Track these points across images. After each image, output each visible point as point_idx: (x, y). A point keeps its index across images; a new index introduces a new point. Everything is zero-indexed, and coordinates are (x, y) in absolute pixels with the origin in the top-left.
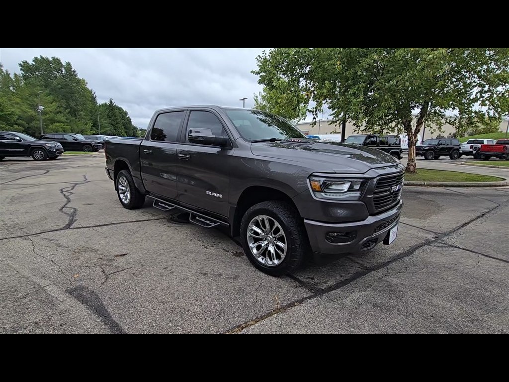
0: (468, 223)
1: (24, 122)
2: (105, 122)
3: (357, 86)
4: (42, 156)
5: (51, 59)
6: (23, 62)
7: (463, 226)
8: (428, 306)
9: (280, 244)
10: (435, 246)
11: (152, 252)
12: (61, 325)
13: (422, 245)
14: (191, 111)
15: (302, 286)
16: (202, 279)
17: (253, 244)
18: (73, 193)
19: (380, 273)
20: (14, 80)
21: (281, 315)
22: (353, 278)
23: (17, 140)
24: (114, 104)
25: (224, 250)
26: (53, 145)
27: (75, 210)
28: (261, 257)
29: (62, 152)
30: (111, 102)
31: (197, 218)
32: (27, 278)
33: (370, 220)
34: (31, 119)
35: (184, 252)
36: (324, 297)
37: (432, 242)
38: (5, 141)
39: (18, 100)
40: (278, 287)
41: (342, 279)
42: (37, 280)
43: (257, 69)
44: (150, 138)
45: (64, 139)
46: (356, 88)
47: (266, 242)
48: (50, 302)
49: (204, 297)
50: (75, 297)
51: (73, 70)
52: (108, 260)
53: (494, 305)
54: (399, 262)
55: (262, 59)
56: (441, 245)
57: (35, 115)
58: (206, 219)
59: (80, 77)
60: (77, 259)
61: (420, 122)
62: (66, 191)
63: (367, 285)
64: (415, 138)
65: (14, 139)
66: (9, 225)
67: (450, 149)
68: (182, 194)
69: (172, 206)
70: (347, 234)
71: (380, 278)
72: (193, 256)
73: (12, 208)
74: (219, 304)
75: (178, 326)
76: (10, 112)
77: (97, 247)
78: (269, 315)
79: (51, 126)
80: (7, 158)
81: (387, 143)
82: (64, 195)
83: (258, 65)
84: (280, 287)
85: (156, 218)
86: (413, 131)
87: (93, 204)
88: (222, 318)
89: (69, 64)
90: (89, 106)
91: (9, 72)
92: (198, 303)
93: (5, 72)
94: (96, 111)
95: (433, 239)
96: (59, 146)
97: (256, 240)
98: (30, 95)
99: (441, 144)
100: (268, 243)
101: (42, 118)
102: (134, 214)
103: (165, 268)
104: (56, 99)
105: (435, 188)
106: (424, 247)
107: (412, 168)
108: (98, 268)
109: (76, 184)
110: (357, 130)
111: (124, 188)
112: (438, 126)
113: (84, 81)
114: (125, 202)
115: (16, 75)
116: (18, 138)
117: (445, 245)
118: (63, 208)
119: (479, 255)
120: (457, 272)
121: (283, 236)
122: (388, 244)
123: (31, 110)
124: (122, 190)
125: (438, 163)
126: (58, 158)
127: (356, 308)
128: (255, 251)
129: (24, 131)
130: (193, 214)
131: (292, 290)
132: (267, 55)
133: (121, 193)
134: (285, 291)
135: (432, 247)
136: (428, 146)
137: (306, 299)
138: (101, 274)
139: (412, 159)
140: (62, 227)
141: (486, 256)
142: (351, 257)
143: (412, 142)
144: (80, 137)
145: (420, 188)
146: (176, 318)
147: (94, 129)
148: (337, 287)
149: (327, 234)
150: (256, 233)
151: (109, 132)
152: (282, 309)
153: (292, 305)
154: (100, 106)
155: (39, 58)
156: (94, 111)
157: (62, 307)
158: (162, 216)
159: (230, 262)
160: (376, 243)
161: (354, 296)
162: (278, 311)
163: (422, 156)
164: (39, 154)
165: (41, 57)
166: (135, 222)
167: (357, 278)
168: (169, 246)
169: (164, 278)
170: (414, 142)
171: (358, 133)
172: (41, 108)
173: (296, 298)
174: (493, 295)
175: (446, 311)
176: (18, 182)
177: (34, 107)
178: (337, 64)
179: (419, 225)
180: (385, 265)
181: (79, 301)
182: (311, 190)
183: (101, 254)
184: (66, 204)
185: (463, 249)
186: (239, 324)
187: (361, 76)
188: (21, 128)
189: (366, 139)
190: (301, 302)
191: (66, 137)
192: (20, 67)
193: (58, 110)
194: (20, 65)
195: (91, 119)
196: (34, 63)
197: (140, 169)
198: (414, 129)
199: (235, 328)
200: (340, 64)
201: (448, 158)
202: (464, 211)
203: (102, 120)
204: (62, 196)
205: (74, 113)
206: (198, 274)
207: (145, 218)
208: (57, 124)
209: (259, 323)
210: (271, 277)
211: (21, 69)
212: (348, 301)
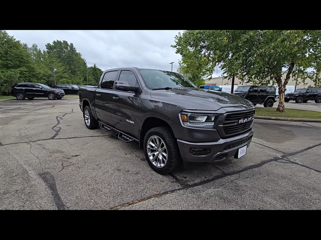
0: (312, 147)
1: (46, 78)
2: (91, 77)
3: (238, 54)
4: (53, 97)
5: (62, 42)
6: (48, 44)
7: (307, 149)
8: (259, 202)
9: (164, 154)
10: (280, 162)
11: (93, 155)
12: (29, 193)
13: (271, 160)
14: (121, 71)
15: (177, 182)
16: (117, 173)
17: (151, 153)
18: (62, 119)
19: (233, 177)
20: (43, 54)
21: (156, 199)
22: (213, 179)
23: (40, 88)
24: (97, 67)
25: (136, 156)
26: (59, 91)
27: (60, 128)
28: (155, 162)
29: (64, 95)
30: (95, 66)
31: (123, 136)
32: (21, 166)
33: (221, 141)
34: (50, 76)
35: (112, 156)
36: (189, 190)
37: (279, 159)
38: (34, 89)
39: (43, 65)
40: (161, 181)
41: (206, 179)
42: (26, 167)
43: (175, 44)
44: (100, 87)
45: (67, 88)
46: (237, 55)
47: (158, 153)
48: (28, 180)
49: (114, 184)
50: (42, 178)
51: (74, 47)
52: (67, 158)
53: (310, 205)
54: (249, 171)
55: (178, 37)
56: (285, 161)
57: (52, 74)
58: (127, 137)
59: (77, 52)
60: (50, 157)
61: (288, 77)
62: (59, 118)
63: (221, 184)
64: (284, 88)
65: (39, 88)
66: (22, 136)
67: (315, 96)
68: (119, 123)
69: (111, 128)
70: (205, 150)
71: (232, 181)
72: (116, 158)
73: (27, 126)
74: (121, 189)
75: (92, 199)
76: (38, 73)
77: (64, 150)
78: (149, 198)
79: (60, 80)
80: (35, 98)
81: (265, 91)
82: (58, 120)
83: (175, 42)
84: (163, 181)
85: (104, 135)
86: (283, 83)
87: (71, 125)
88: (120, 197)
89: (72, 44)
90: (82, 68)
91: (41, 50)
92: (109, 187)
93: (38, 50)
94: (86, 71)
95: (281, 157)
96: (63, 91)
97: (152, 151)
98: (50, 62)
99: (308, 92)
100: (159, 153)
101: (55, 76)
102: (92, 132)
103: (97, 165)
104: (64, 64)
105: (296, 122)
106: (271, 162)
107: (281, 108)
108: (60, 162)
109: (66, 114)
110: (242, 82)
111: (87, 117)
112: (303, 80)
113: (80, 54)
114: (88, 125)
115: (44, 51)
116: (41, 87)
117: (288, 162)
118: (54, 127)
119: (312, 170)
120: (290, 180)
121: (166, 149)
122: (237, 158)
123: (50, 71)
124: (87, 118)
125: (305, 105)
126: (62, 98)
127: (207, 198)
128: (151, 158)
129: (46, 83)
130: (120, 133)
131: (170, 184)
132: (182, 35)
133: (86, 120)
134: (164, 184)
135: (277, 162)
136: (299, 94)
137: (176, 190)
138: (61, 166)
139: (282, 102)
140: (50, 138)
141: (317, 171)
142: (217, 166)
143: (282, 91)
144: (76, 87)
145: (284, 122)
146: (93, 195)
147: (85, 82)
148: (200, 184)
149: (191, 149)
150: (152, 147)
151: (93, 84)
152: (159, 195)
153: (166, 193)
154: (88, 68)
155: (56, 41)
156: (85, 71)
157: (33, 183)
158: (107, 134)
159: (137, 164)
160: (226, 157)
161: (210, 190)
162: (156, 196)
163: (294, 100)
164: (51, 96)
165: (57, 41)
166: (90, 137)
167: (216, 179)
168: (104, 152)
169: (95, 171)
170: (283, 91)
171: (242, 84)
172: (55, 70)
173: (171, 189)
174: (312, 198)
175: (271, 206)
176: (36, 112)
177: (52, 69)
178: (224, 39)
179: (274, 147)
180: (239, 172)
181: (43, 180)
182: (181, 120)
183: (65, 155)
184: (57, 125)
185: (301, 165)
186: (129, 201)
187: (242, 47)
188: (45, 81)
189: (250, 89)
190: (173, 191)
191: (68, 86)
192: (46, 47)
193: (65, 71)
194: (46, 46)
195: (83, 76)
196: (53, 44)
197: (95, 105)
198: (283, 81)
199: (125, 204)
200: (227, 39)
201: (314, 102)
202: (312, 139)
203: (90, 76)
204: (56, 120)
205: (73, 72)
206: (115, 170)
207: (97, 135)
208: (64, 79)
209: (141, 203)
210: (159, 175)
211: (47, 48)
212: (204, 194)
